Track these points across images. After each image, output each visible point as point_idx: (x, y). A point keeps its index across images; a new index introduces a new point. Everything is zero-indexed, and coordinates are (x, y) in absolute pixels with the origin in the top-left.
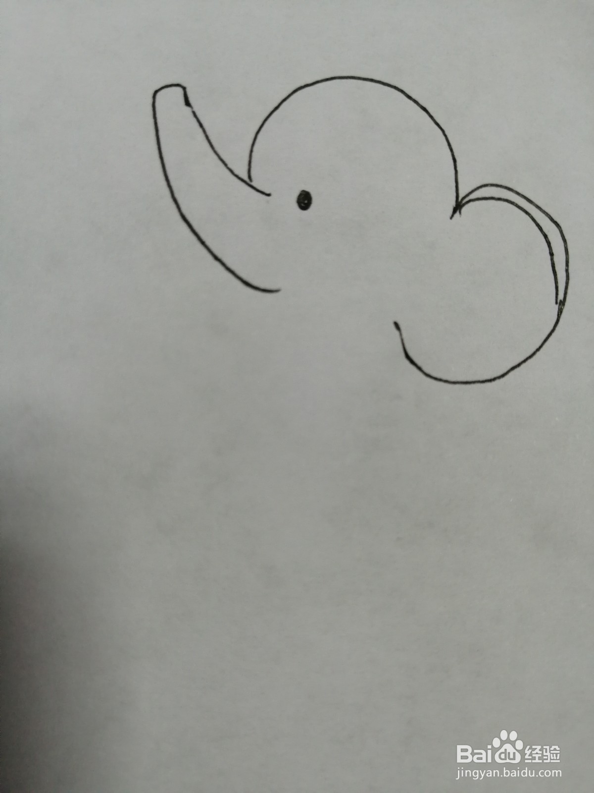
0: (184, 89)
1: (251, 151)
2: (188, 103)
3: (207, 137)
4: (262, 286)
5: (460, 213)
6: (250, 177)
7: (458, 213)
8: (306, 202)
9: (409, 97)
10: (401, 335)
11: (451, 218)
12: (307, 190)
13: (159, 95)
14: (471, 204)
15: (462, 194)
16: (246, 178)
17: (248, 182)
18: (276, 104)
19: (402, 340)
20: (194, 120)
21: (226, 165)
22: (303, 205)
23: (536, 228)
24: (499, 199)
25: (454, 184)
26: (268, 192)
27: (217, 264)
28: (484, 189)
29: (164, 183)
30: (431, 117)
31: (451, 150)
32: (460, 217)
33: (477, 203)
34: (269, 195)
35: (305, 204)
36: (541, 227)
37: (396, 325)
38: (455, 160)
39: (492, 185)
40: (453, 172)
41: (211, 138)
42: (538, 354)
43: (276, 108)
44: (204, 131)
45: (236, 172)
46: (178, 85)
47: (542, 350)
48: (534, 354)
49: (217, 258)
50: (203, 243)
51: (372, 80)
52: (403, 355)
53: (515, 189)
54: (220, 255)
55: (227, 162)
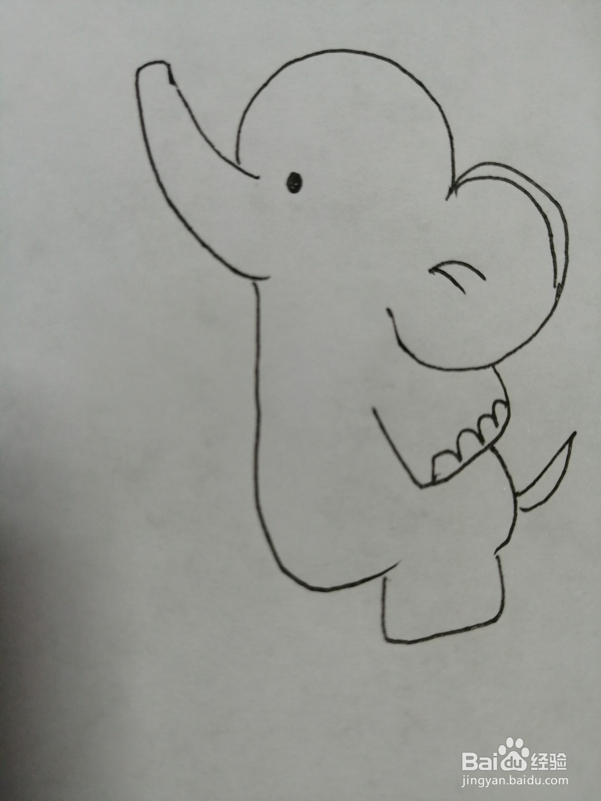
0: (168, 66)
1: (239, 132)
2: (172, 81)
3: (193, 117)
4: (251, 273)
5: (456, 193)
6: (238, 159)
7: (453, 195)
8: (296, 184)
9: (404, 71)
10: (394, 322)
11: (447, 199)
12: (297, 171)
13: (142, 73)
14: (468, 183)
15: (458, 173)
16: (233, 159)
17: (236, 165)
18: (264, 81)
19: (395, 327)
20: (179, 99)
21: (212, 146)
22: (293, 188)
23: (536, 208)
24: (497, 178)
25: (450, 163)
26: (256, 175)
27: (205, 251)
28: (481, 168)
29: (148, 167)
30: (427, 92)
31: (448, 127)
32: (456, 197)
33: (474, 182)
34: (257, 178)
35: (295, 186)
36: (540, 207)
37: (390, 312)
38: (451, 138)
39: (489, 163)
40: (449, 150)
41: (197, 118)
42: (534, 339)
43: (265, 85)
44: (190, 111)
45: (224, 154)
46: (161, 62)
47: (538, 335)
48: (530, 339)
49: (204, 245)
50: (190, 229)
51: (365, 53)
52: (396, 342)
53: (514, 167)
54: (207, 242)
55: (214, 143)
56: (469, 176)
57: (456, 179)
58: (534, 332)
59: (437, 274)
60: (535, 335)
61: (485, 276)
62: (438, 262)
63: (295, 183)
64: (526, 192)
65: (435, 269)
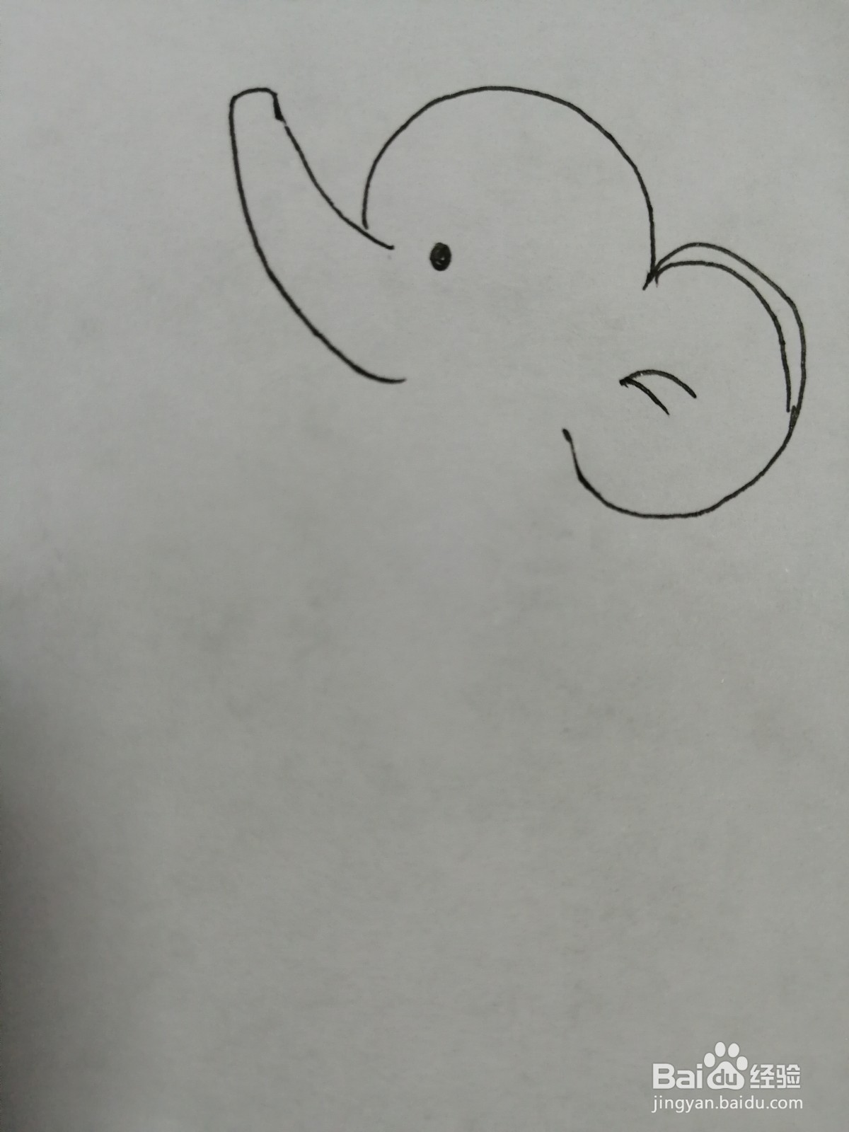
0: (274, 95)
1: (368, 186)
2: (279, 116)
3: (306, 164)
4: (380, 374)
5: (657, 281)
6: (364, 222)
7: (653, 283)
8: (443, 259)
9: (589, 119)
10: (572, 447)
11: (644, 288)
12: (444, 242)
13: (238, 103)
14: (672, 269)
15: (660, 256)
16: (359, 222)
17: (362, 229)
18: (403, 123)
19: (574, 455)
20: (288, 140)
21: (331, 204)
22: (438, 263)
23: (762, 306)
24: (711, 264)
25: (649, 242)
26: (389, 244)
27: (317, 341)
28: (690, 249)
29: (245, 226)
30: (619, 147)
31: (646, 194)
32: (657, 287)
33: (679, 268)
34: (391, 248)
35: (441, 262)
36: (768, 305)
37: (566, 434)
38: (650, 209)
39: (701, 245)
40: (648, 224)
41: (311, 165)
42: (762, 479)
43: (404, 127)
44: (302, 156)
45: (346, 214)
46: (265, 90)
47: (767, 474)
48: (757, 479)
49: (316, 333)
50: (298, 311)
51: (537, 93)
52: (575, 475)
53: (733, 251)
54: (321, 330)
55: (333, 200)
56: (673, 260)
57: (657, 262)
58: (761, 469)
59: (630, 386)
60: (762, 474)
61: (696, 393)
62: (634, 371)
63: (441, 257)
64: (749, 284)
65: (626, 381)
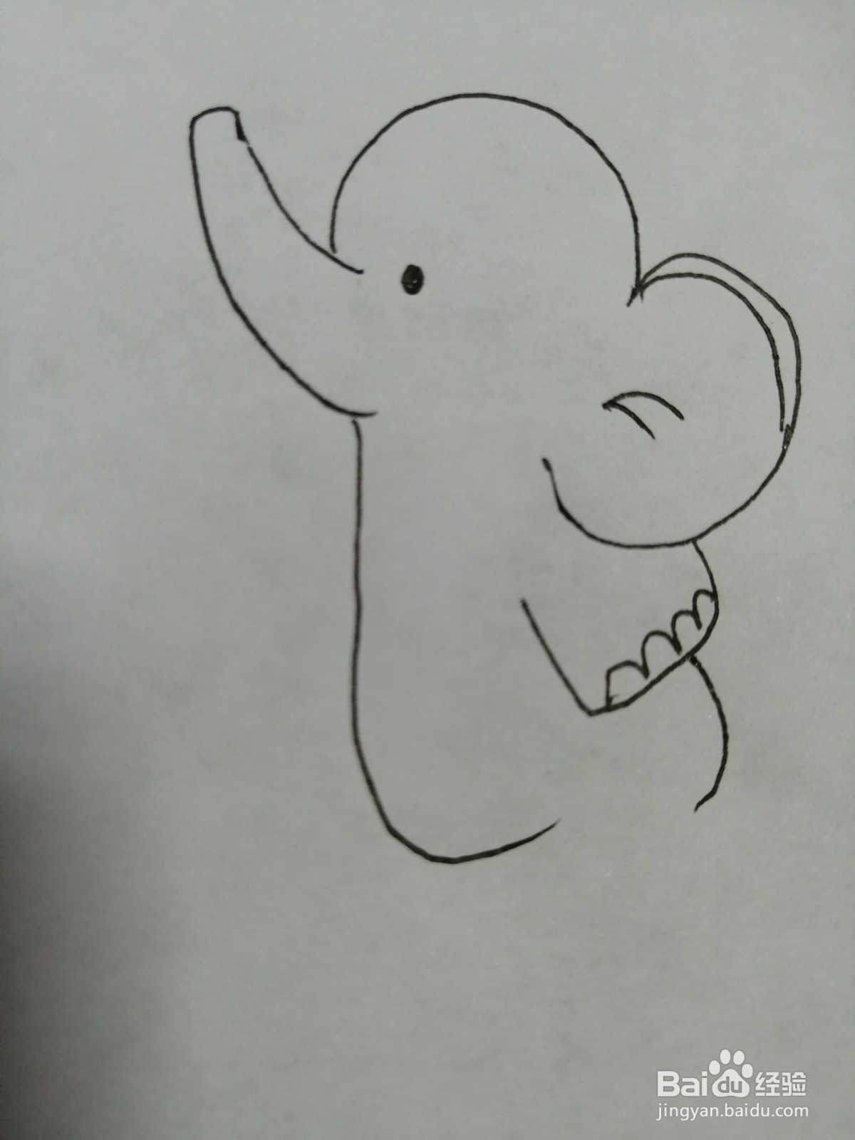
0: (236, 114)
1: (335, 207)
2: (241, 136)
3: (270, 186)
4: (350, 407)
5: (642, 296)
6: (332, 245)
7: (638, 298)
8: (415, 282)
9: (569, 125)
10: (552, 477)
11: (629, 304)
12: (417, 264)
13: (199, 124)
14: (659, 283)
15: (645, 269)
16: (326, 246)
17: (330, 253)
18: (371, 137)
19: (554, 485)
20: (251, 162)
21: (297, 228)
22: (410, 287)
23: (754, 319)
24: (700, 276)
25: (633, 255)
26: (358, 267)
27: (284, 374)
28: (677, 261)
29: (207, 256)
30: (601, 154)
31: (630, 203)
32: (642, 302)
33: (667, 281)
34: (360, 272)
35: (414, 285)
36: (761, 317)
37: (546, 464)
38: (635, 218)
39: (689, 255)
40: (632, 235)
41: (275, 187)
42: (753, 504)
43: (372, 142)
44: (266, 178)
45: (313, 238)
46: (227, 109)
47: (759, 498)
48: (747, 503)
49: (283, 366)
50: (264, 344)
51: (514, 99)
52: (555, 507)
53: (724, 261)
54: (288, 362)
55: (299, 223)
56: (659, 272)
57: (642, 276)
58: (752, 493)
59: (615, 411)
60: (753, 498)
61: (683, 414)
62: (617, 393)
63: (414, 279)
64: (740, 296)
65: (611, 404)
